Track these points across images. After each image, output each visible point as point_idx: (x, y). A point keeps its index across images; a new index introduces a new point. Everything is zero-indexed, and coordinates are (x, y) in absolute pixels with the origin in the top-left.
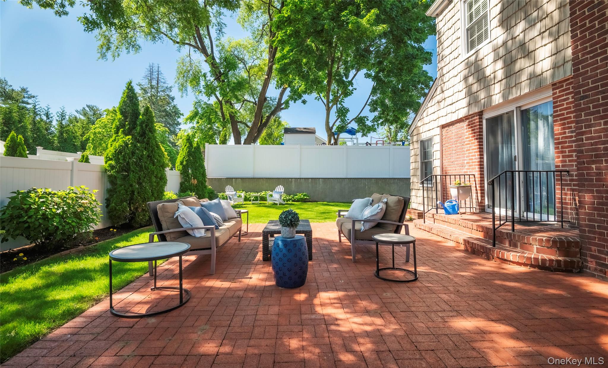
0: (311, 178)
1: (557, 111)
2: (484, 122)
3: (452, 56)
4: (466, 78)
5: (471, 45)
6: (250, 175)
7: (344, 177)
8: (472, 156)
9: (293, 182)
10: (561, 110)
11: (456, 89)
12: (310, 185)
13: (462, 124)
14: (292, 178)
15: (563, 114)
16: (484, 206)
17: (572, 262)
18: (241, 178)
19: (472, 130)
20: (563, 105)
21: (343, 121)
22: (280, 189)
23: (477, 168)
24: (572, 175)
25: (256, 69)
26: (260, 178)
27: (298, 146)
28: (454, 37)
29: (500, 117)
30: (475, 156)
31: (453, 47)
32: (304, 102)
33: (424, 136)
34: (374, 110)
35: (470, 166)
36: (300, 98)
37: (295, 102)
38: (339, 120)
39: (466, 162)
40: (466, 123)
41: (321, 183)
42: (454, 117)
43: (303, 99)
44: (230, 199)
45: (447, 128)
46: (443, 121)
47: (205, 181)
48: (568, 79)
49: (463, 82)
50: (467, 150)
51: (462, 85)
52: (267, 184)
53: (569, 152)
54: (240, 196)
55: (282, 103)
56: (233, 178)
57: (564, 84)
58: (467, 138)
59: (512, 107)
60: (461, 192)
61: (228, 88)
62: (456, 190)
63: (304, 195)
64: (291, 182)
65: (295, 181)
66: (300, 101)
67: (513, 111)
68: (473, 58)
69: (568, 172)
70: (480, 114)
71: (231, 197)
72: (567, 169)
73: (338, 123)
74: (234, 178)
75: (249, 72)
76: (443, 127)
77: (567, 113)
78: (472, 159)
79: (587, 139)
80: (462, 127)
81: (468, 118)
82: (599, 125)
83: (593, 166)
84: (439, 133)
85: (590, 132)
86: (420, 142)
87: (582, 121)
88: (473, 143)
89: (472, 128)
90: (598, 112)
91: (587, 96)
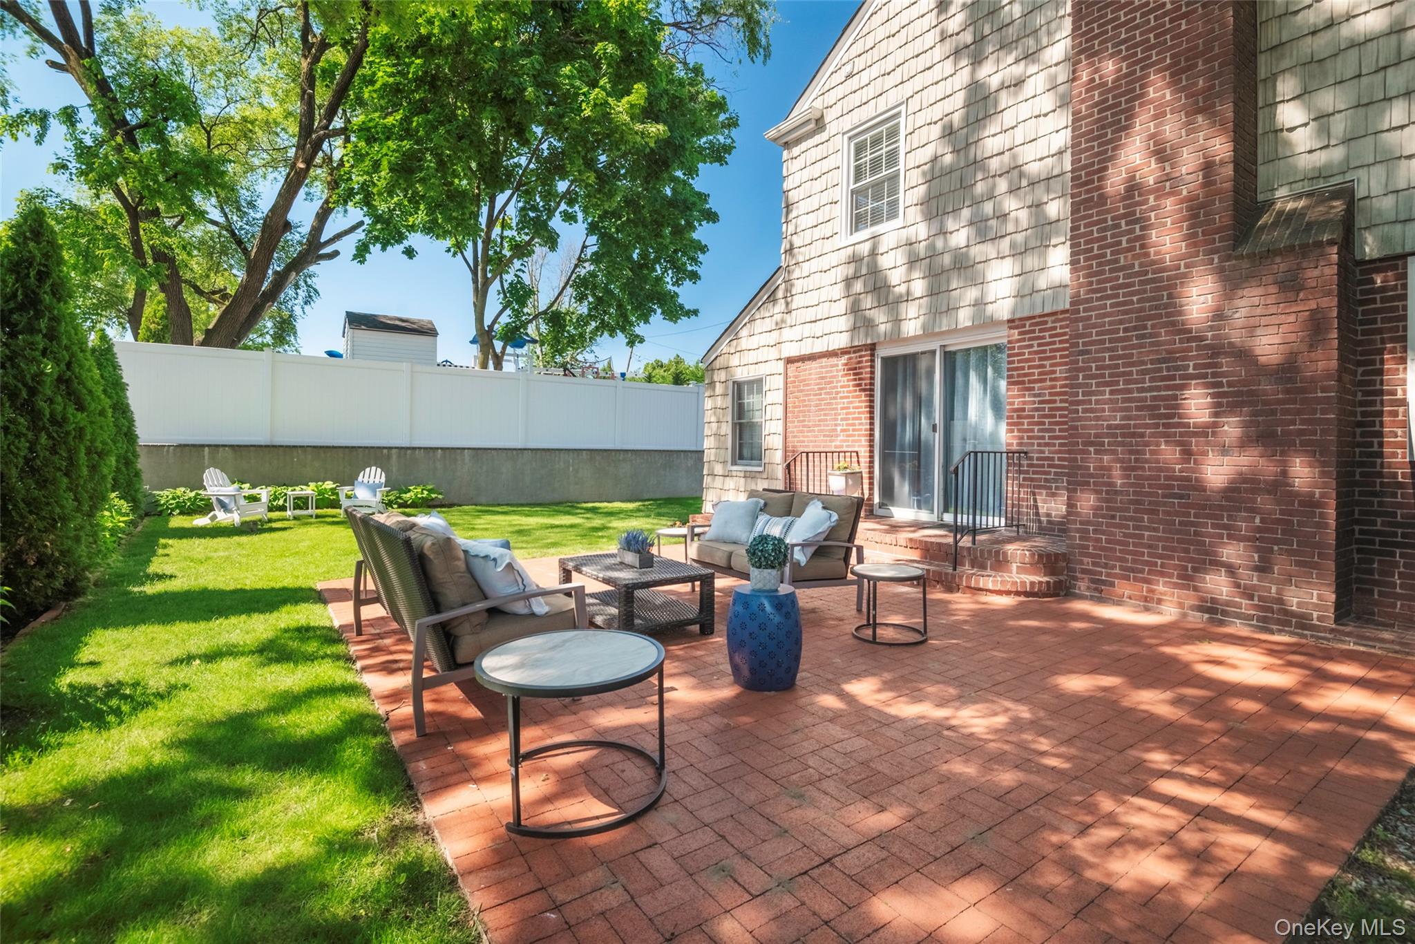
0: (442, 449)
1: (1013, 362)
2: (878, 364)
3: (817, 233)
4: (848, 282)
5: (858, 222)
6: (260, 437)
7: (519, 446)
8: (854, 419)
9: (394, 457)
10: (1019, 361)
11: (824, 295)
12: (439, 465)
13: (834, 361)
14: (390, 448)
15: (1023, 368)
16: (872, 505)
17: (1061, 581)
18: (232, 446)
19: (855, 374)
20: (1024, 354)
21: (517, 314)
22: (374, 475)
23: (864, 441)
24: (1031, 459)
25: (229, 130)
26: (295, 447)
27: (405, 366)
28: (825, 198)
29: (913, 357)
30: (860, 419)
31: (822, 216)
32: (410, 253)
33: (741, 374)
34: (581, 298)
35: (848, 436)
36: (399, 241)
37: (384, 249)
38: (508, 312)
39: (839, 428)
40: (844, 359)
41: (467, 460)
42: (819, 347)
43: (406, 243)
44: (224, 506)
45: (797, 364)
46: (792, 350)
47: (136, 456)
48: (1034, 317)
49: (841, 286)
50: (842, 409)
51: (838, 291)
52: (317, 464)
53: (1029, 424)
54: (254, 499)
55: (322, 240)
56: (203, 446)
57: (1028, 323)
58: (842, 387)
59: (935, 345)
60: (850, 482)
61: (163, 171)
62: (843, 479)
63: (430, 491)
64: (389, 457)
65: (399, 456)
66: (399, 248)
67: (933, 352)
68: (865, 249)
69: (1026, 453)
70: (872, 348)
71: (226, 501)
72: (1025, 449)
73: (505, 319)
74: (209, 446)
75: (208, 133)
76: (790, 361)
77: (1029, 368)
78: (854, 425)
79: (1085, 411)
80: (832, 366)
81: (849, 353)
82: (1103, 393)
83: (1092, 449)
84: (782, 370)
85: (1090, 402)
86: (730, 384)
87: (1079, 386)
88: (857, 397)
89: (854, 370)
90: (1103, 376)
91: (1088, 352)
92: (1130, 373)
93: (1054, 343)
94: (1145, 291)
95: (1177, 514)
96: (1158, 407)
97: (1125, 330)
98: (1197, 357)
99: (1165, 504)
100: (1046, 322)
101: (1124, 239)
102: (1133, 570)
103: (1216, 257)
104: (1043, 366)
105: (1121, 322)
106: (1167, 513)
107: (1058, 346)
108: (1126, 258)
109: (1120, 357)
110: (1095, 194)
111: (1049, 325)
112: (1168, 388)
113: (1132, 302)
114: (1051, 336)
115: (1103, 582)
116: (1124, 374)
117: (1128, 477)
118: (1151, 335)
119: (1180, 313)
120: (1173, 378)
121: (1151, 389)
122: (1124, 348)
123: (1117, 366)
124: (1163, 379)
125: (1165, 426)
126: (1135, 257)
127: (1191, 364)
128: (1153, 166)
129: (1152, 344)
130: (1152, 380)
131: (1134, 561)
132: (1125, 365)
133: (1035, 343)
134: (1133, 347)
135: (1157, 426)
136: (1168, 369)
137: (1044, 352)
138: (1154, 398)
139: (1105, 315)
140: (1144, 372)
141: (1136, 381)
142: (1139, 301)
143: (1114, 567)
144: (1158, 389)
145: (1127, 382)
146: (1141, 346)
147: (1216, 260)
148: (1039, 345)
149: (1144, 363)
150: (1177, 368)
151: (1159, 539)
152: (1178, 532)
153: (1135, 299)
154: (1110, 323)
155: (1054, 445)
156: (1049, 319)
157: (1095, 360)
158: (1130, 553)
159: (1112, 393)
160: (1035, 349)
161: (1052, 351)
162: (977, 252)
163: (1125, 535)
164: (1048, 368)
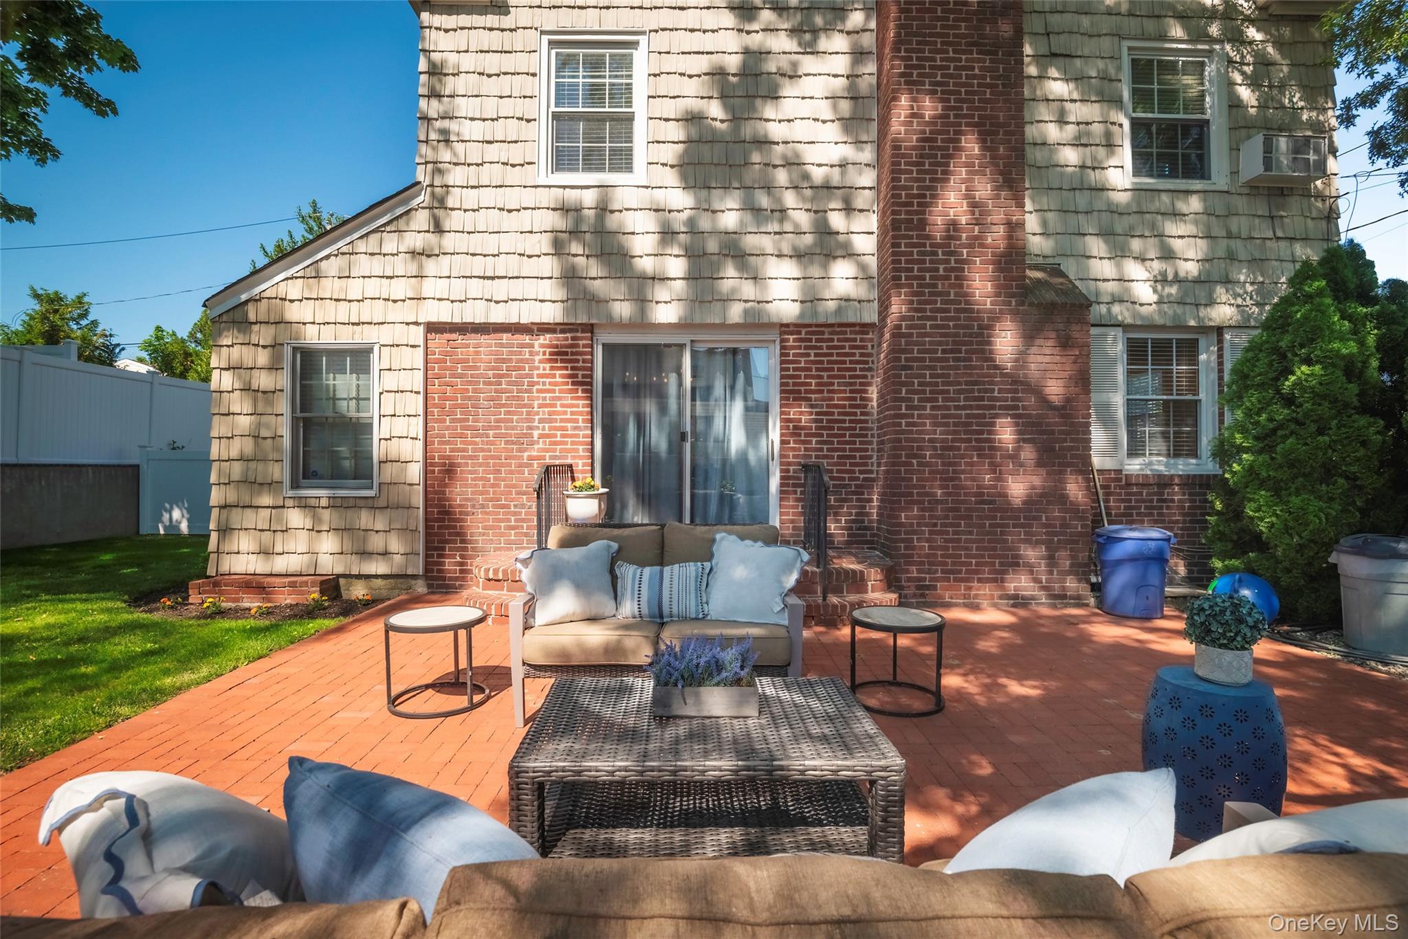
1: (787, 369)
2: (599, 352)
3: (493, 153)
4: (558, 235)
10: (795, 369)
11: (507, 243)
13: (527, 338)
15: (799, 377)
19: (565, 361)
20: (800, 362)
23: (582, 450)
28: (508, 108)
31: (501, 131)
33: (315, 337)
39: (536, 433)
40: (545, 339)
45: (447, 336)
46: (442, 313)
48: (810, 326)
49: (548, 238)
50: (543, 406)
51: (540, 244)
57: (805, 331)
58: (542, 376)
59: (684, 338)
67: (683, 346)
68: (587, 198)
70: (593, 329)
76: (433, 328)
79: (908, 424)
80: (523, 346)
81: (553, 331)
82: (924, 408)
83: (915, 461)
84: (421, 342)
85: (912, 416)
86: (288, 351)
87: (902, 400)
88: (570, 391)
89: (561, 355)
90: (924, 392)
91: (911, 368)
92: (948, 392)
93: (831, 355)
94: (959, 319)
95: (988, 517)
96: (970, 424)
97: (944, 351)
98: (1001, 383)
99: (977, 510)
100: (823, 333)
101: (941, 267)
102: (952, 572)
103: (1013, 300)
104: (821, 377)
105: (940, 344)
106: (979, 517)
107: (835, 358)
108: (943, 284)
109: (938, 376)
110: (915, 217)
111: (826, 336)
112: (978, 407)
113: (948, 327)
114: (828, 348)
115: (928, 587)
116: (943, 392)
117: (947, 487)
118: (965, 360)
119: (989, 343)
120: (982, 399)
121: (964, 407)
122: (942, 368)
123: (936, 384)
124: (976, 399)
125: (977, 440)
126: (951, 286)
127: (996, 388)
128: (965, 208)
129: (965, 367)
130: (966, 399)
131: (954, 564)
132: (944, 384)
133: (812, 352)
134: (950, 368)
135: (969, 441)
136: (979, 391)
137: (822, 362)
138: (968, 416)
139: (926, 335)
140: (959, 392)
141: (953, 400)
142: (955, 327)
143: (936, 571)
144: (971, 407)
145: (944, 400)
146: (957, 368)
147: (1014, 303)
148: (816, 355)
149: (959, 383)
150: (986, 391)
151: (974, 541)
152: (988, 533)
153: (951, 324)
154: (931, 343)
155: (833, 457)
156: (826, 330)
157: (918, 376)
158: (949, 556)
159: (932, 408)
160: (812, 358)
161: (829, 362)
162: (751, 242)
163: (947, 541)
164: (825, 380)
